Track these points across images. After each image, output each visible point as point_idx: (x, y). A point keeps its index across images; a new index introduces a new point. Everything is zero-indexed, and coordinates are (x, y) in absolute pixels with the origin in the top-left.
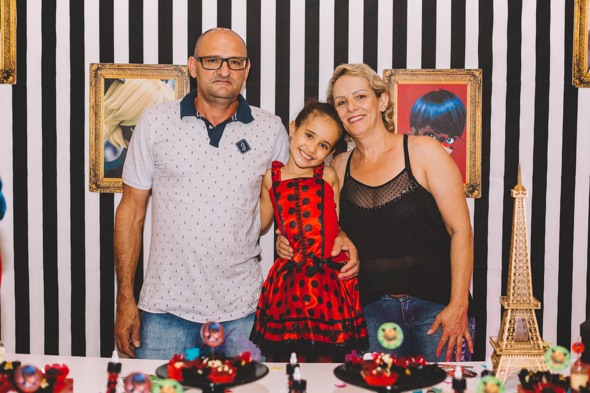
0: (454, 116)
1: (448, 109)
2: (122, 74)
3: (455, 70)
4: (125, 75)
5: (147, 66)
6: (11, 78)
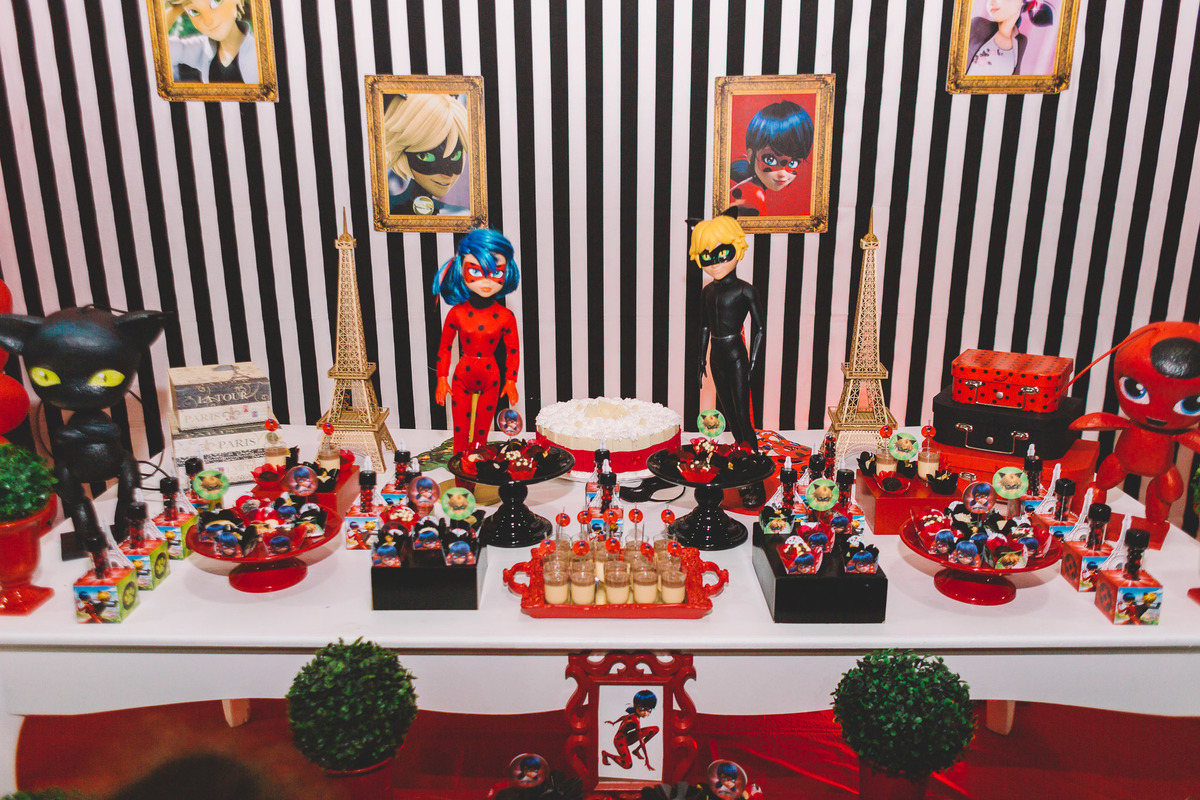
0: (800, 133)
1: (791, 125)
2: (403, 89)
3: (802, 75)
4: (407, 89)
5: (433, 77)
6: (272, 94)
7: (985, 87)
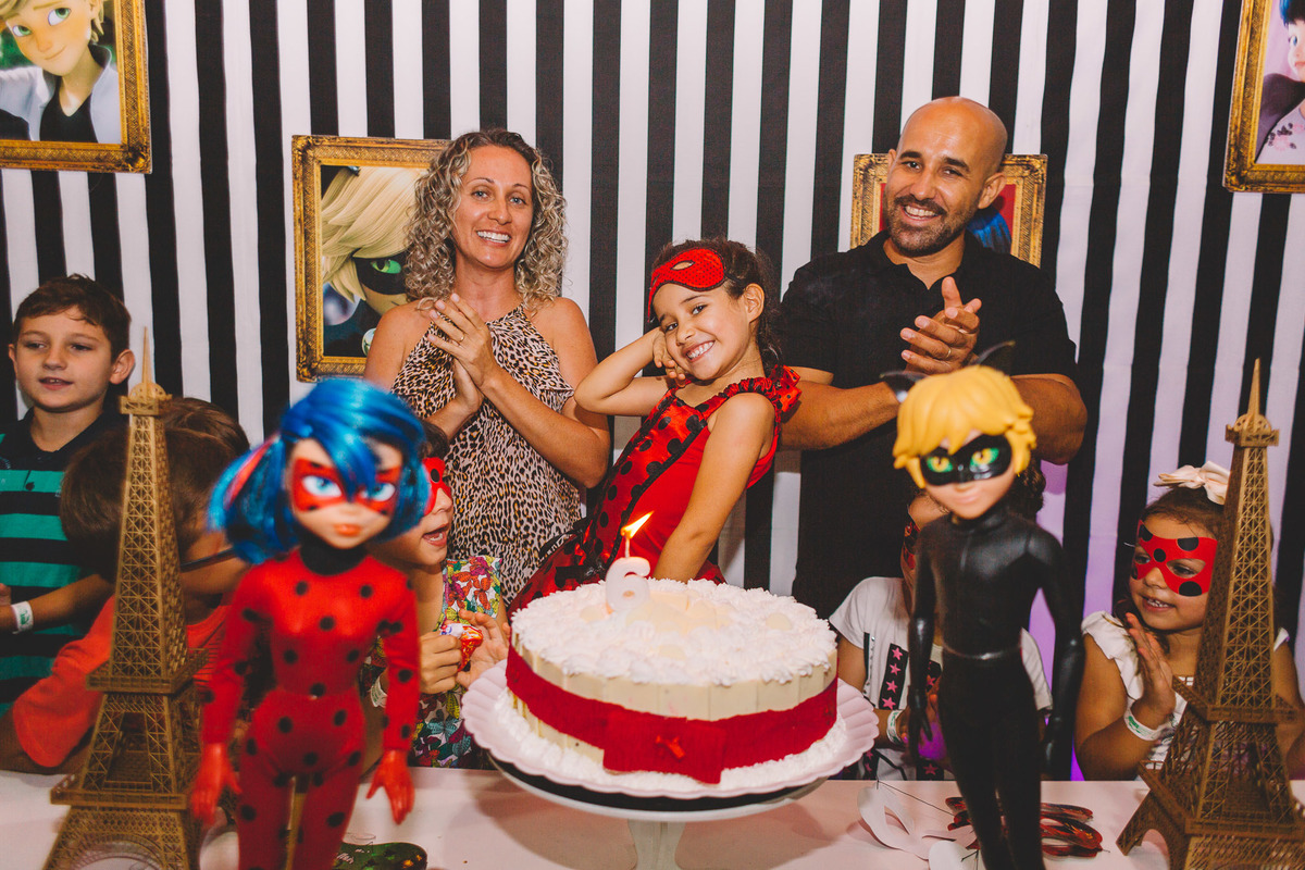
2: (353, 158)
4: (360, 158)
6: (142, 161)
7: (1286, 183)
